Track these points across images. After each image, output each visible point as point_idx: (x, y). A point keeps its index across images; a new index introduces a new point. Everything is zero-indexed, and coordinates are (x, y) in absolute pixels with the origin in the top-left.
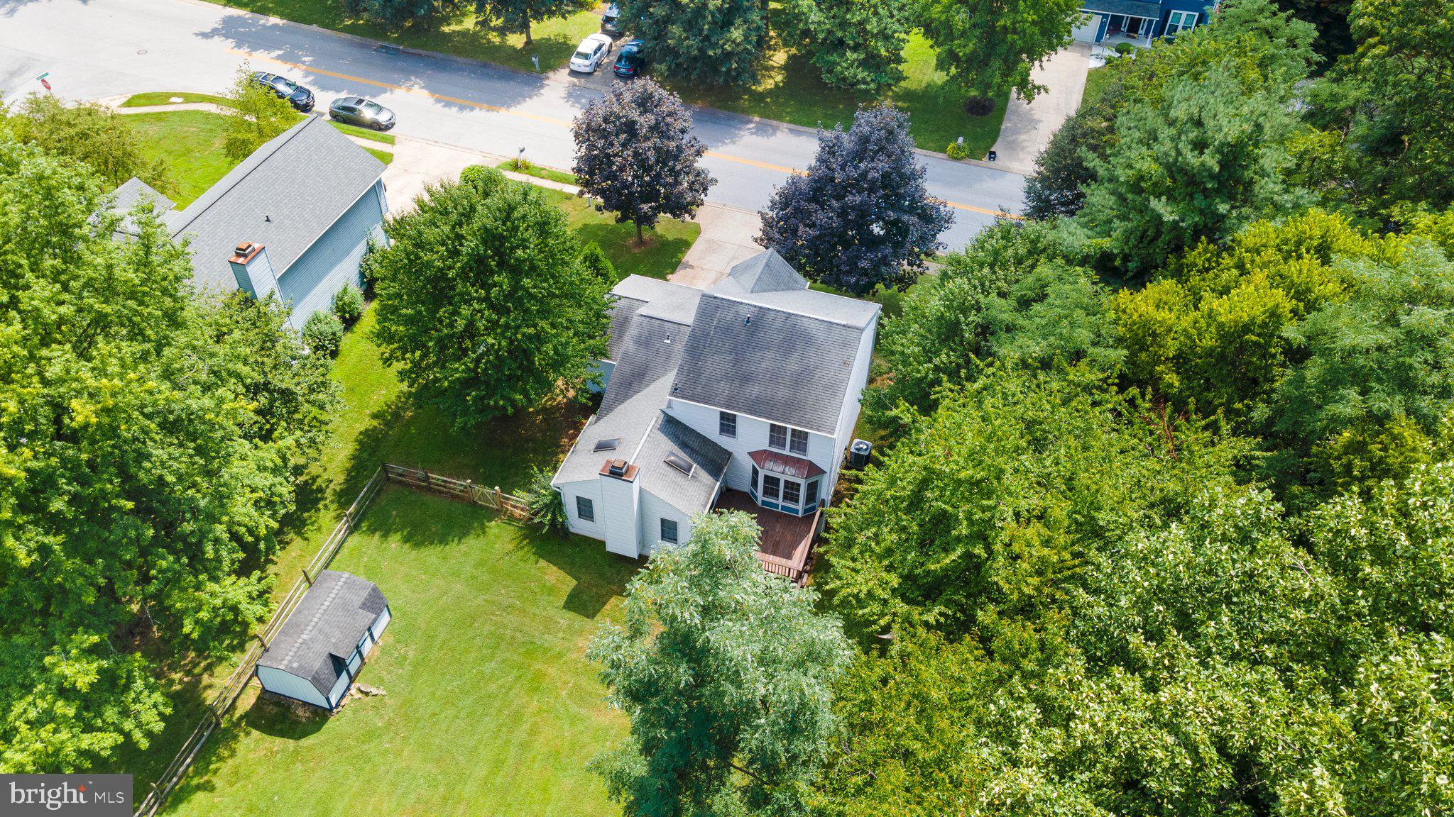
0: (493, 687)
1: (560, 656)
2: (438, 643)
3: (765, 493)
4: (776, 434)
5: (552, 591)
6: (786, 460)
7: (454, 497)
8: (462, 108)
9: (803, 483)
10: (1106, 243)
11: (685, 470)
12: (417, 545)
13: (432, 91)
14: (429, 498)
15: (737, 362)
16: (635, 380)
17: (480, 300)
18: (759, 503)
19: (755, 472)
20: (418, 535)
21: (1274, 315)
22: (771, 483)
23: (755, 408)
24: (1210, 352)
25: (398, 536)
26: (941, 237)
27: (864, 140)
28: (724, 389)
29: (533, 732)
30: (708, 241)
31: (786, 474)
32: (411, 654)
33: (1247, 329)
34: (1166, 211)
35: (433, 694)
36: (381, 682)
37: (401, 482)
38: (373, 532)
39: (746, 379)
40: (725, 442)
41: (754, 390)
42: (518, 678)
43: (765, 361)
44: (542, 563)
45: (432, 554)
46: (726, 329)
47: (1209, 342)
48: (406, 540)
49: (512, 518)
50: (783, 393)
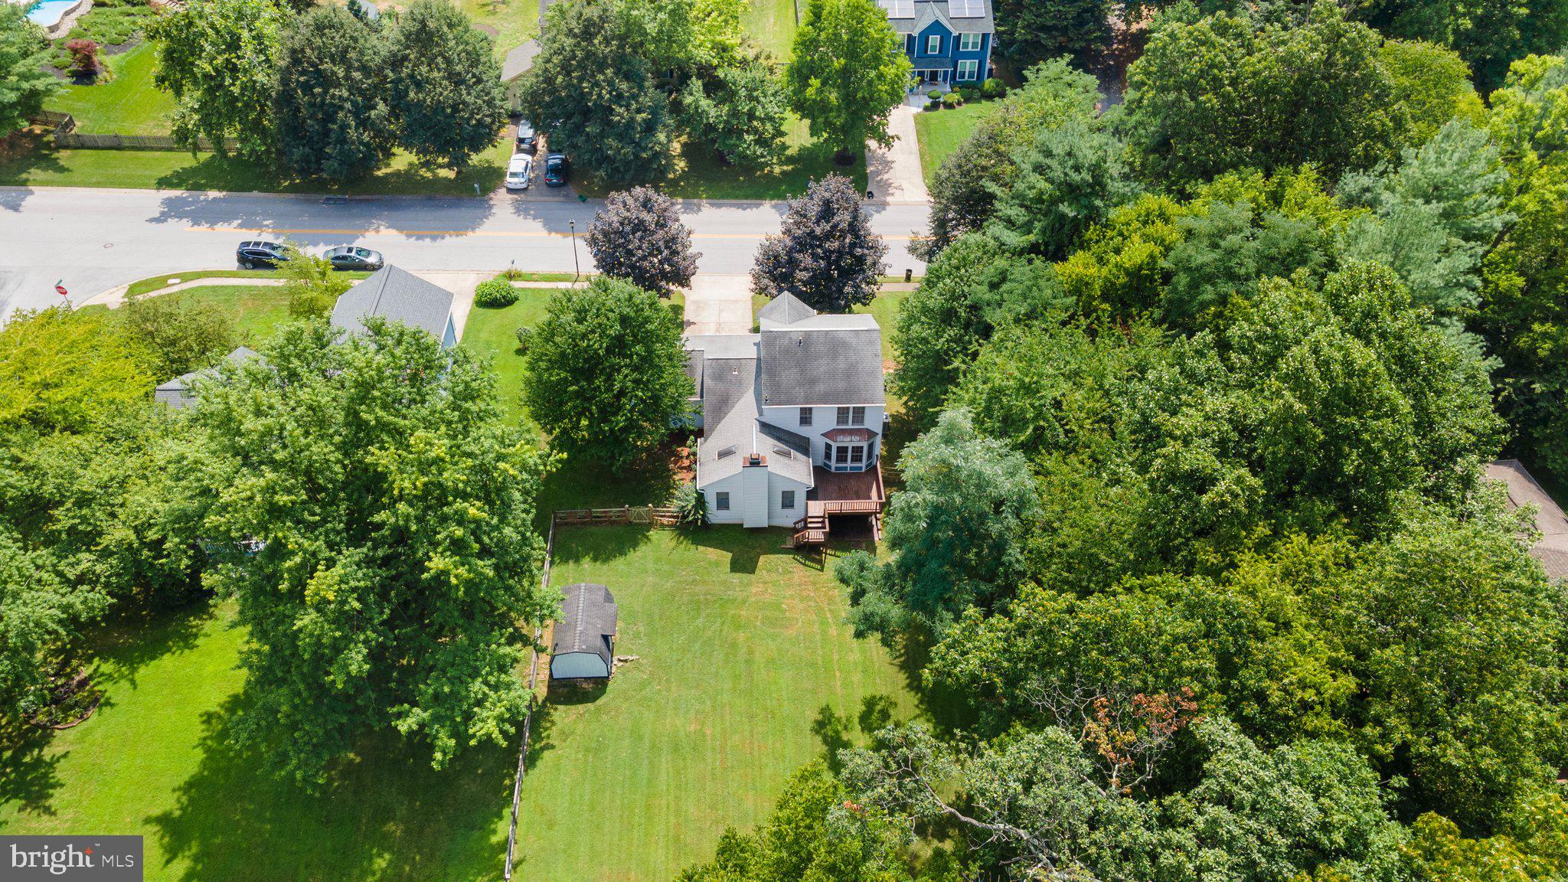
0: (709, 633)
1: (744, 602)
2: (657, 617)
3: (838, 460)
4: (842, 414)
5: (717, 564)
6: (851, 432)
7: (613, 523)
8: (434, 238)
9: (865, 445)
10: (1032, 238)
11: (787, 455)
12: (606, 560)
13: (400, 229)
14: (593, 529)
15: (802, 371)
16: (723, 405)
17: (626, 366)
18: (833, 470)
19: (828, 447)
20: (602, 554)
21: (1152, 256)
22: (842, 451)
23: (825, 399)
24: (1124, 286)
25: (587, 559)
26: (884, 260)
27: (827, 203)
28: (799, 392)
29: (751, 652)
30: (695, 302)
31: (850, 442)
32: (642, 629)
33: (1140, 268)
34: (1067, 209)
35: (671, 648)
36: (631, 652)
37: (566, 524)
38: (567, 561)
39: (813, 382)
40: (804, 431)
41: (821, 388)
42: (723, 624)
43: (821, 367)
44: (701, 548)
45: (619, 563)
46: (787, 351)
47: (1123, 279)
48: (595, 559)
49: (663, 526)
50: (841, 385)
